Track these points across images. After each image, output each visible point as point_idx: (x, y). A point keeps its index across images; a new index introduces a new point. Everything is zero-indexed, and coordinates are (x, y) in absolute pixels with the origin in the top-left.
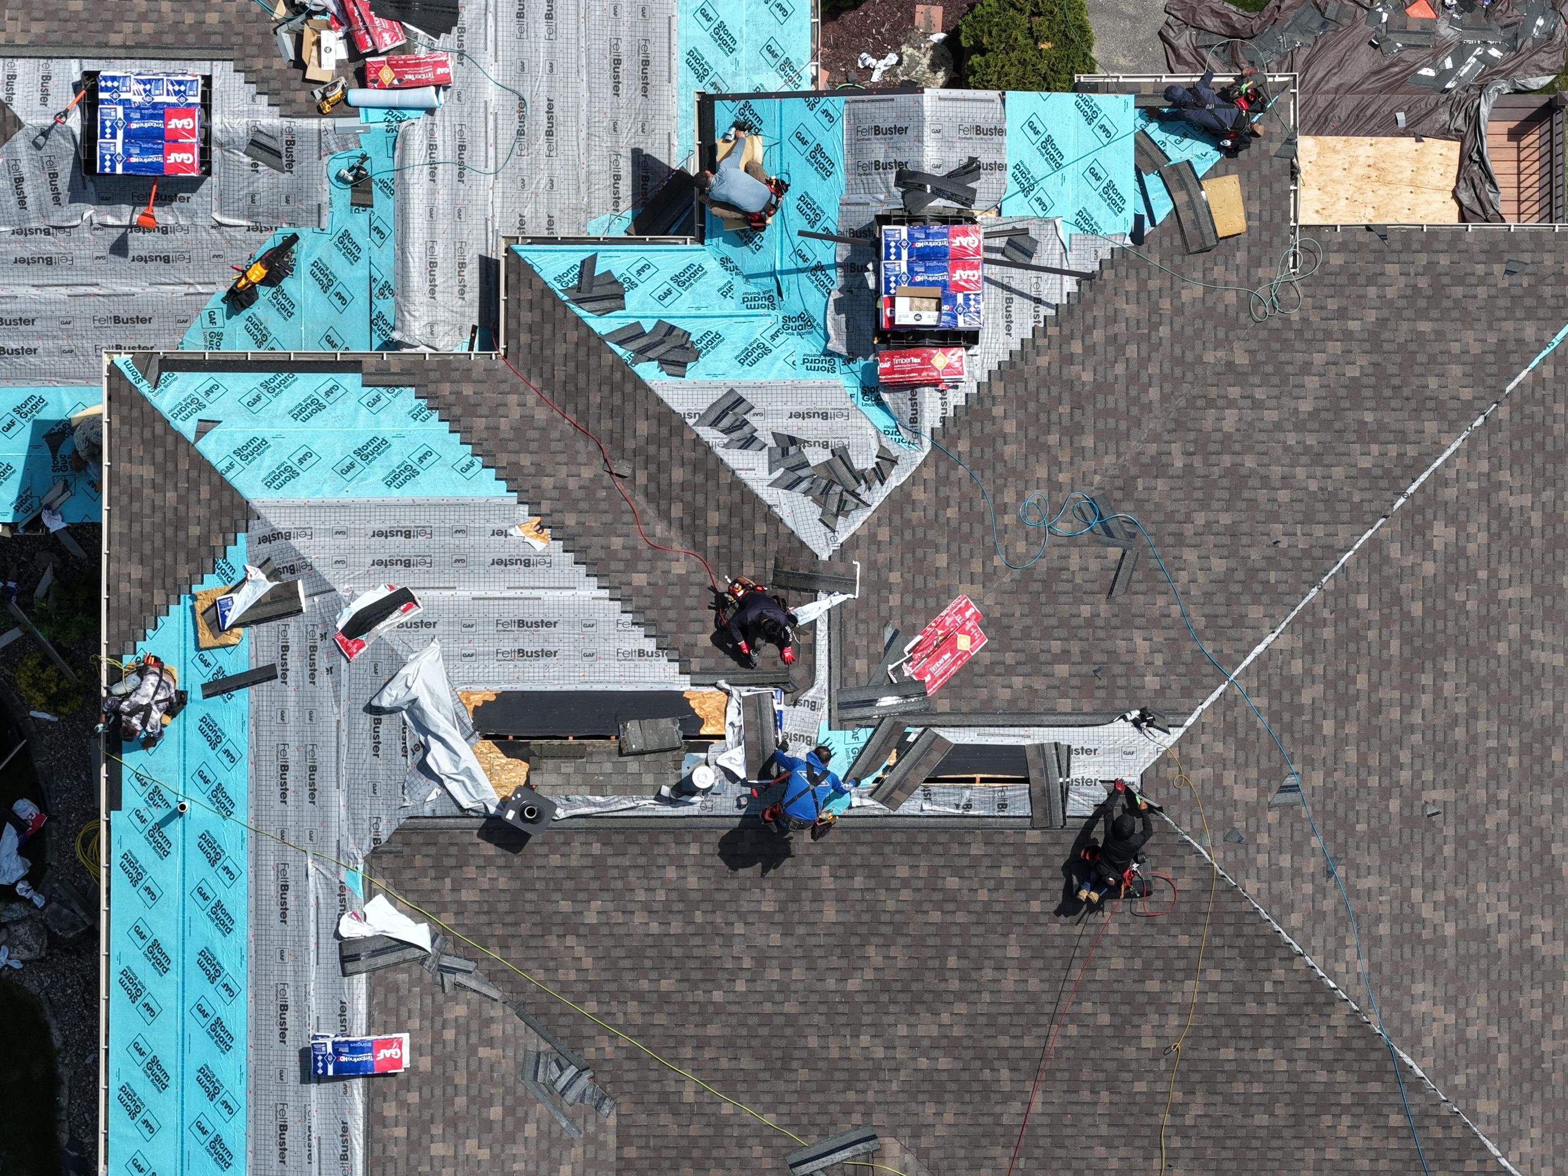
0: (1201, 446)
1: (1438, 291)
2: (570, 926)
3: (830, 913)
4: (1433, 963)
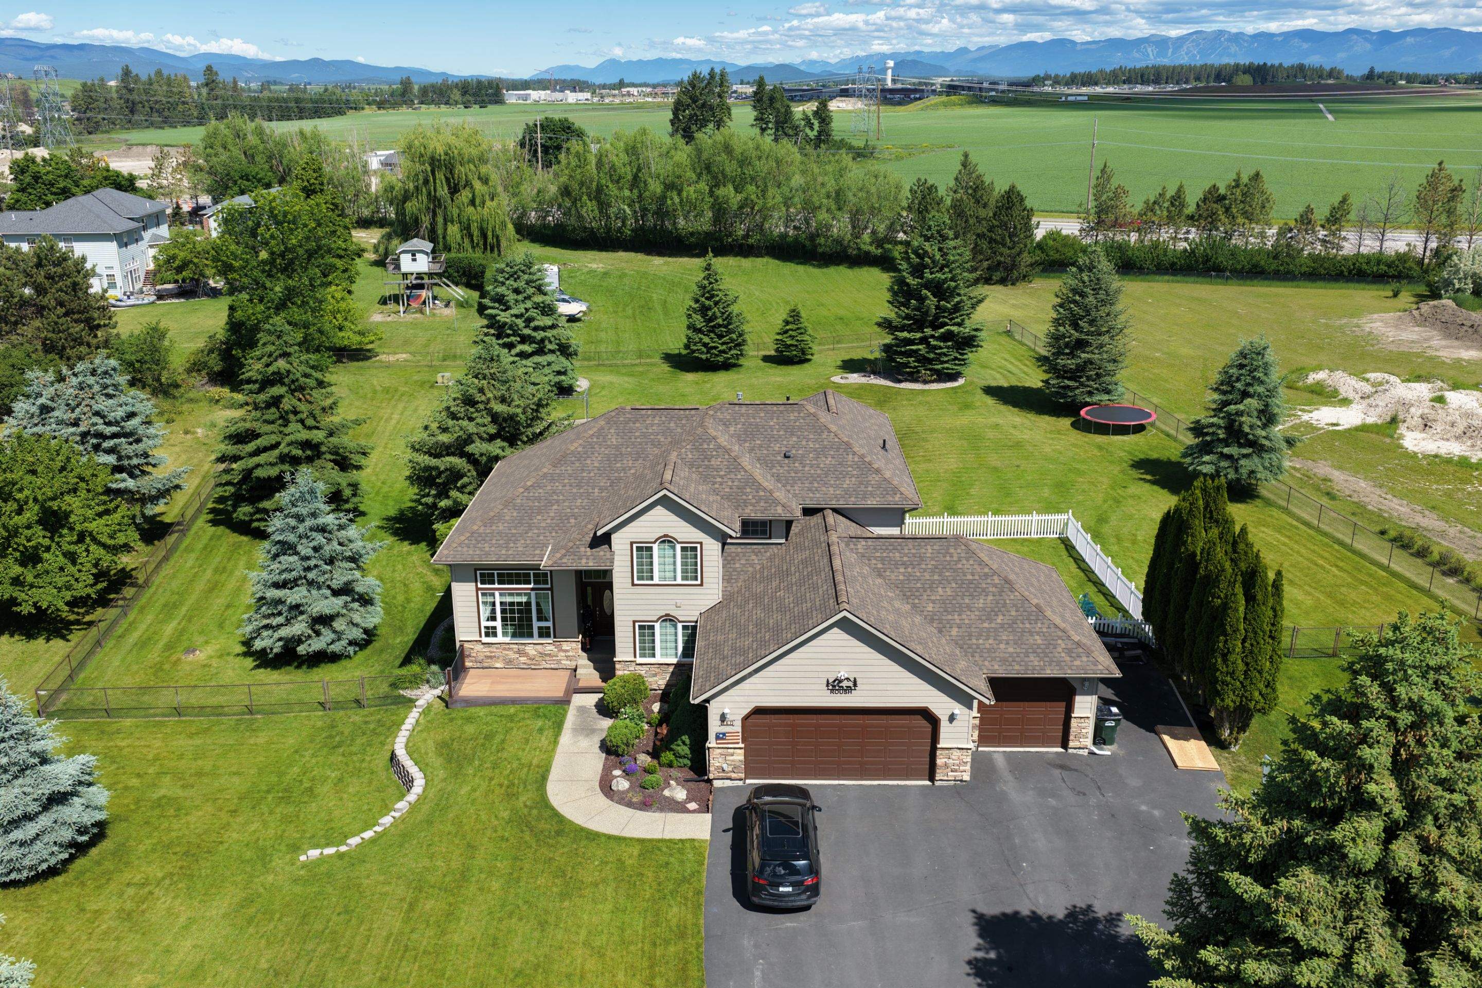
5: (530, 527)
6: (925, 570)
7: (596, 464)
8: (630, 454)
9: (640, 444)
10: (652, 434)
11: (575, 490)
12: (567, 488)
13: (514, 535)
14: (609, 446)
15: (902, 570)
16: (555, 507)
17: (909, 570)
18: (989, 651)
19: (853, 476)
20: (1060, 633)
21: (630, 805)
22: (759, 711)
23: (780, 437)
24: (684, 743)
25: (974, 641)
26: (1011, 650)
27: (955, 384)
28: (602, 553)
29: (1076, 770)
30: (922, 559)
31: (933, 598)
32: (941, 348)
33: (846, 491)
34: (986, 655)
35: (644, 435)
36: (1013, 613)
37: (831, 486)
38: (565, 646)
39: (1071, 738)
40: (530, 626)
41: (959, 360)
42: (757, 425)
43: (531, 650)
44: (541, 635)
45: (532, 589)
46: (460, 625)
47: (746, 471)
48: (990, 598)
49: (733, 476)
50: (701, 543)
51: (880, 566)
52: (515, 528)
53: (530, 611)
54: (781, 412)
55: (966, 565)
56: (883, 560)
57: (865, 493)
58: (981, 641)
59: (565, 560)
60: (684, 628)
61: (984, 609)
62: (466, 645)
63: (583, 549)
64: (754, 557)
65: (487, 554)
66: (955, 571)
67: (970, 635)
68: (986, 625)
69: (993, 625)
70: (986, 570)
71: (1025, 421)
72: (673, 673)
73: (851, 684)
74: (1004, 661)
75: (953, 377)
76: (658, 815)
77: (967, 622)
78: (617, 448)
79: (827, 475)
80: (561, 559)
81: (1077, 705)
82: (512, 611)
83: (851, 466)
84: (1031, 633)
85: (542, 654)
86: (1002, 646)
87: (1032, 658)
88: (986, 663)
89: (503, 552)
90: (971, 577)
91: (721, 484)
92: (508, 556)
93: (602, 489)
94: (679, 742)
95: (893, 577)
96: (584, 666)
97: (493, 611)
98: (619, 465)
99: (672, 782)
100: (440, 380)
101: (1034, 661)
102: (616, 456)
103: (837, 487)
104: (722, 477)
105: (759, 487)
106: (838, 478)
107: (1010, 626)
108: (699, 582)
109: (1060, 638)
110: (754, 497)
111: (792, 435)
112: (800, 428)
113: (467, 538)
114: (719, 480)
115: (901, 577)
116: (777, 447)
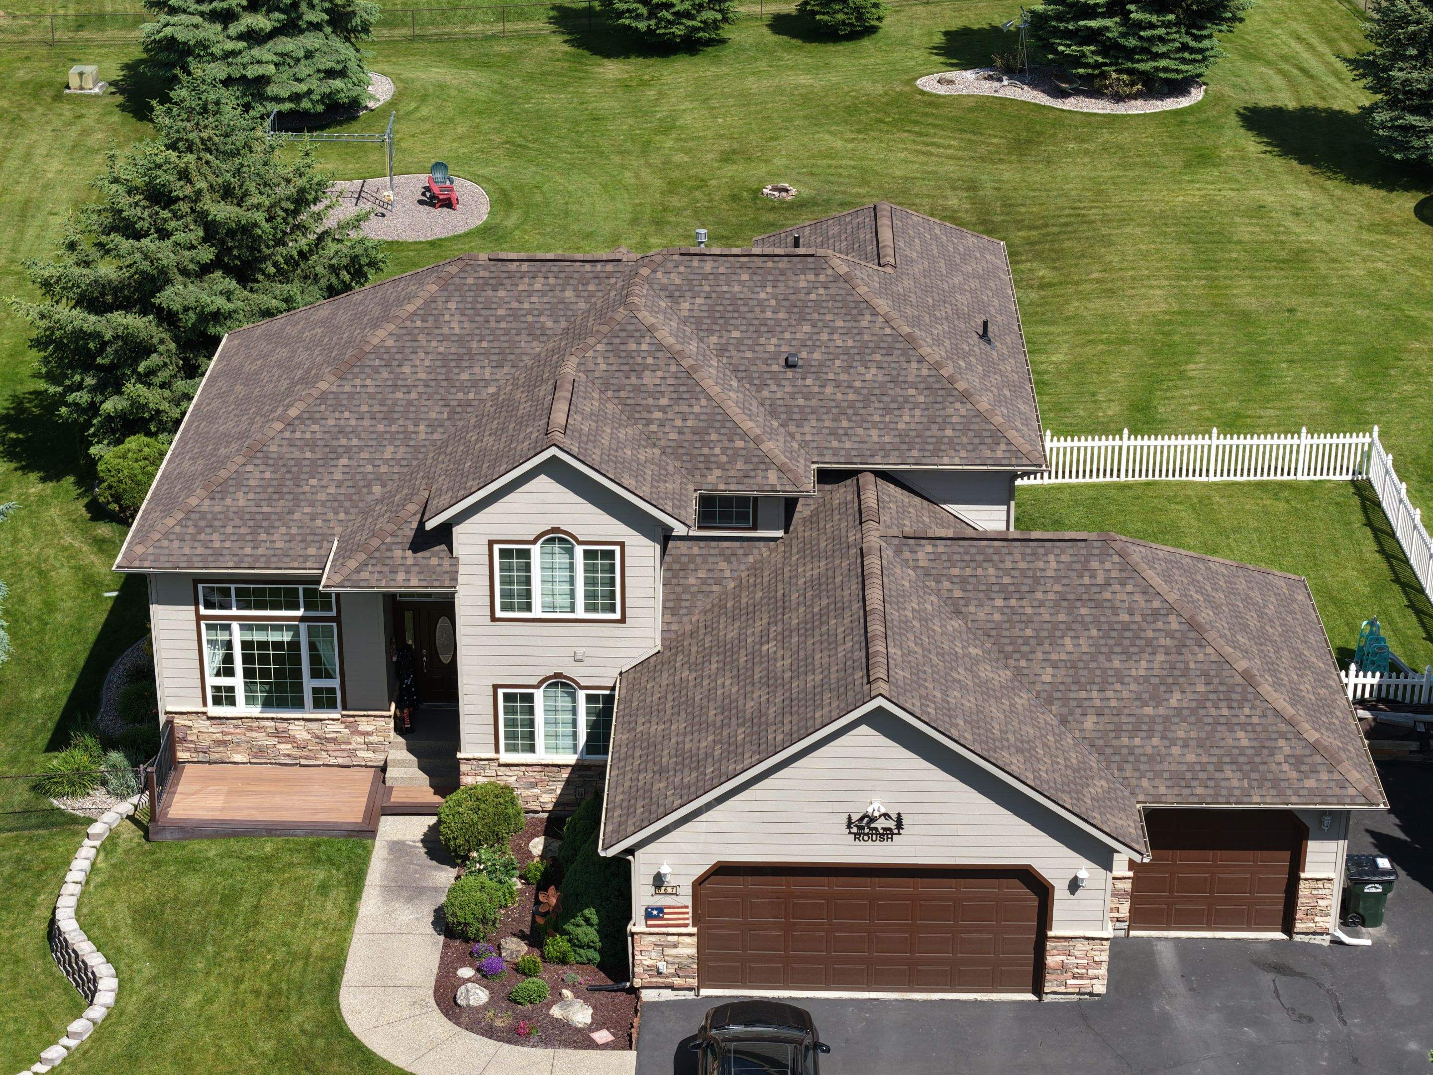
5: (297, 502)
6: (1042, 603)
7: (422, 375)
8: (487, 353)
9: (507, 332)
10: (529, 312)
11: (381, 428)
12: (366, 422)
13: (266, 517)
14: (446, 337)
15: (999, 602)
16: (344, 461)
17: (1013, 602)
18: (1151, 759)
19: (916, 405)
20: (1283, 727)
21: (490, 1033)
22: (722, 870)
23: (778, 323)
24: (587, 921)
25: (1125, 741)
26: (1191, 758)
27: (1184, 102)
28: (434, 561)
29: (1302, 975)
30: (1037, 580)
31: (1054, 657)
32: (1152, 26)
33: (902, 435)
34: (1143, 767)
35: (514, 315)
36: (1201, 688)
37: (875, 425)
38: (365, 725)
39: (1299, 914)
40: (299, 687)
41: (1192, 50)
42: (733, 299)
43: (299, 731)
44: (318, 704)
45: (302, 619)
46: (167, 682)
47: (710, 398)
48: (1160, 657)
49: (685, 408)
50: (622, 545)
51: (957, 594)
52: (270, 501)
53: (298, 659)
54: (783, 272)
55: (1119, 593)
56: (963, 581)
57: (939, 442)
58: (1137, 741)
59: (364, 575)
60: (590, 699)
61: (1146, 679)
62: (178, 720)
63: (398, 553)
64: (723, 565)
65: (218, 554)
66: (1099, 604)
67: (1118, 730)
68: (1148, 710)
69: (1161, 711)
70: (1156, 604)
71: (1322, 199)
72: (568, 782)
73: (891, 824)
74: (1177, 778)
75: (1179, 88)
76: (540, 1053)
77: (1113, 703)
78: (461, 340)
79: (866, 403)
80: (357, 571)
81: (1309, 857)
82: (264, 659)
83: (914, 385)
84: (1231, 727)
85: (321, 739)
86: (1176, 750)
87: (1228, 774)
88: (1145, 782)
89: (248, 550)
90: (1125, 617)
91: (662, 425)
92: (256, 558)
93: (432, 426)
94: (580, 920)
95: (981, 616)
96: (401, 763)
97: (228, 658)
98: (464, 376)
99: (566, 992)
100: (74, 82)
101: (1233, 779)
102: (460, 358)
103: (885, 427)
104: (663, 409)
105: (735, 431)
106: (887, 410)
107: (1193, 711)
108: (617, 616)
109: (1282, 735)
110: (724, 450)
111: (802, 318)
112: (818, 306)
113: (179, 523)
114: (657, 415)
115: (997, 617)
116: (771, 344)
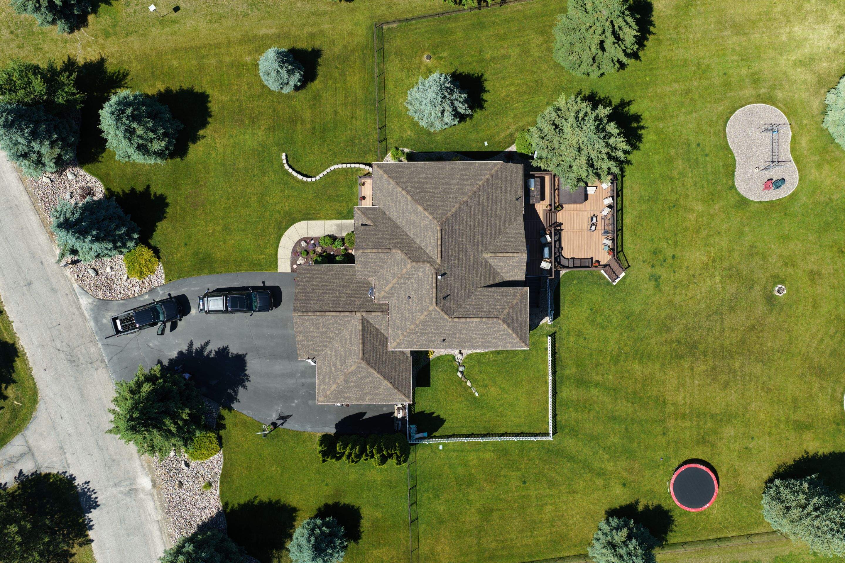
0: (398, 217)
1: (380, 189)
2: (458, 293)
3: (456, 262)
4: (461, 189)
8: (417, 232)
21: (295, 247)
23: (418, 295)
30: (353, 345)
33: (395, 321)
35: (425, 237)
42: (423, 285)
74: (321, 367)
76: (289, 256)
78: (419, 226)
79: (401, 313)
103: (396, 317)
111: (419, 300)
112: (422, 303)
116: (413, 293)
